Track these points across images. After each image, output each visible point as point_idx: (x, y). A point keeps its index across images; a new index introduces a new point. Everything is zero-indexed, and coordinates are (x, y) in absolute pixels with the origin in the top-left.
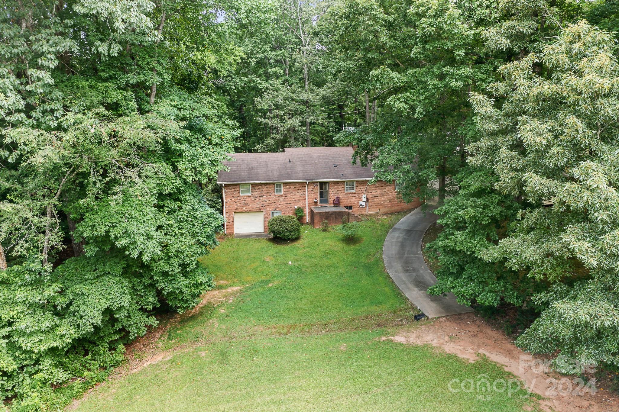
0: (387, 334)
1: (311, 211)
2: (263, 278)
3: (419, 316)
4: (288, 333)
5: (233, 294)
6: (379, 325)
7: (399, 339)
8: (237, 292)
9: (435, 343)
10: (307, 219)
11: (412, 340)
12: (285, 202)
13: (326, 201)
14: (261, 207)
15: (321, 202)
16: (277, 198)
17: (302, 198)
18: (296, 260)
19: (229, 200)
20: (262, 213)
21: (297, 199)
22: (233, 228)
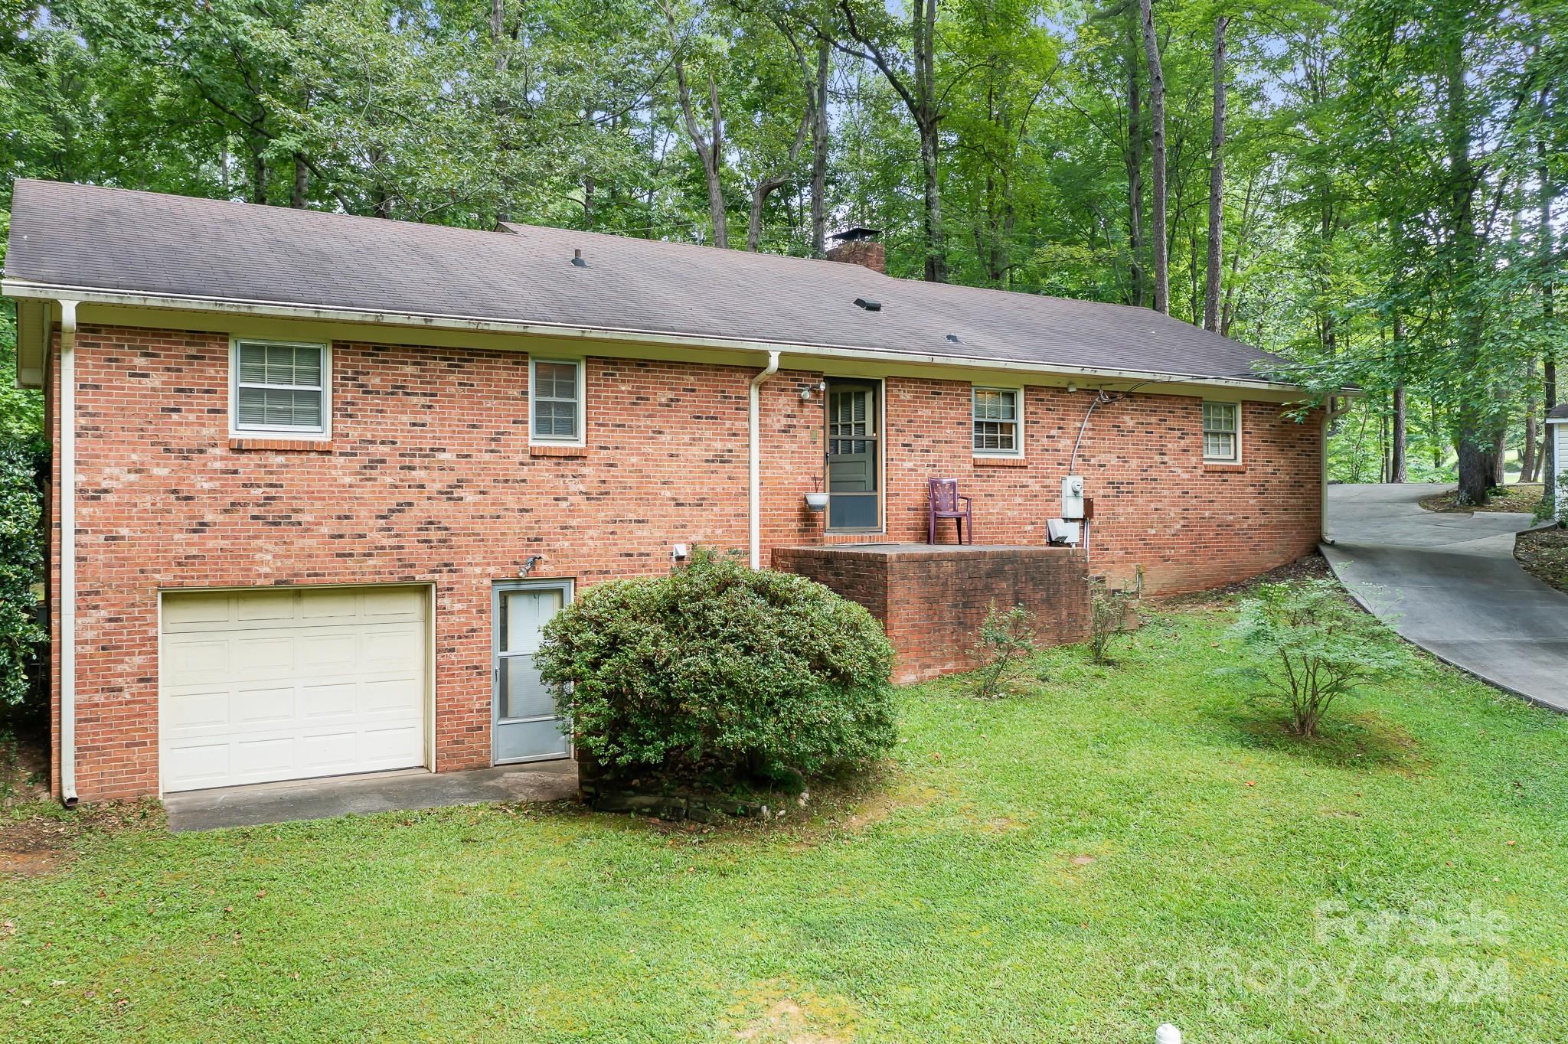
12: (606, 511)
14: (411, 544)
16: (544, 470)
17: (718, 482)
19: (114, 475)
20: (412, 605)
21: (686, 492)
22: (149, 741)
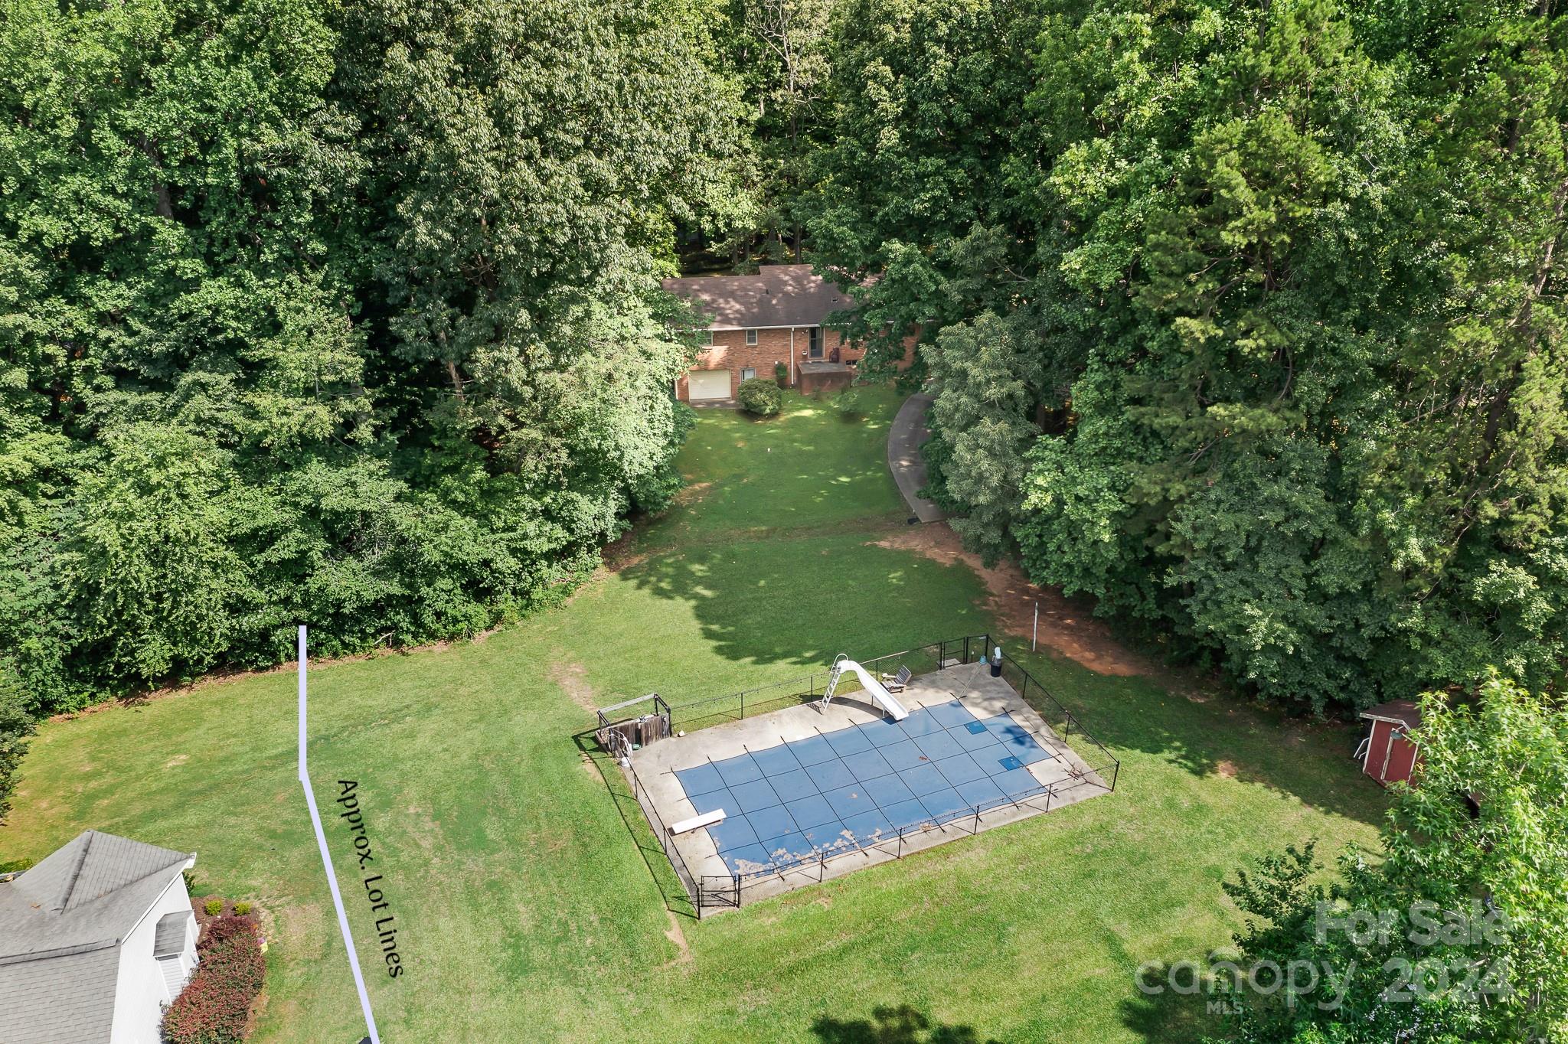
0: (874, 539)
1: (798, 370)
2: (736, 471)
3: (913, 521)
4: (767, 537)
5: (701, 492)
6: (868, 530)
7: (884, 544)
8: (706, 489)
9: (918, 549)
10: (793, 380)
11: (896, 545)
12: (761, 356)
13: (820, 354)
14: (726, 363)
15: (813, 355)
16: (750, 350)
17: (785, 350)
18: (776, 446)
20: (727, 372)
21: (778, 352)
